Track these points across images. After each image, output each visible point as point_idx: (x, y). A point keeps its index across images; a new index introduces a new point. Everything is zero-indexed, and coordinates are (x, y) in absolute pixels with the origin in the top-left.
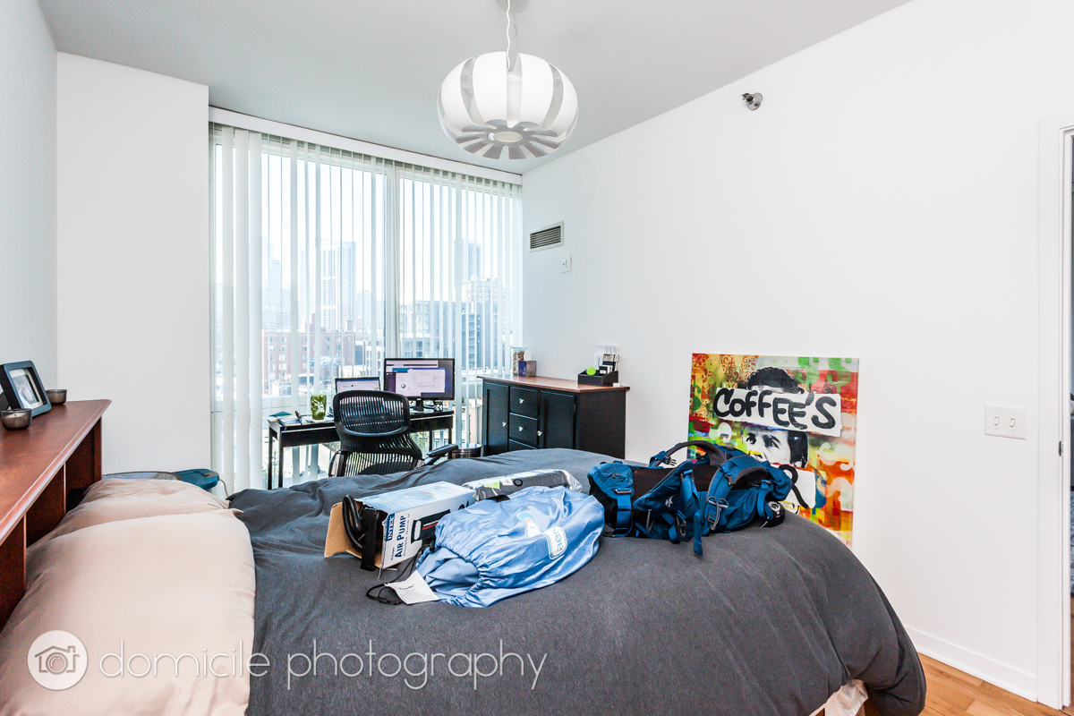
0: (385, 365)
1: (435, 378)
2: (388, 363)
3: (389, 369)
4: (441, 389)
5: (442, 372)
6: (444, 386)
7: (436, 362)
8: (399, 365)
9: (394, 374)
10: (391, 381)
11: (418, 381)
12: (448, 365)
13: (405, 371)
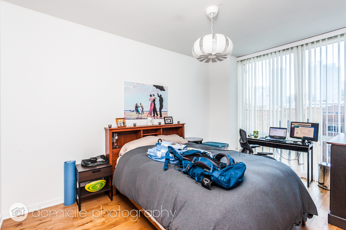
0: (291, 124)
1: (309, 131)
2: (292, 123)
3: (293, 126)
4: (312, 136)
5: (313, 129)
6: (313, 135)
7: (310, 125)
8: (296, 125)
9: (294, 128)
10: (293, 130)
11: (303, 132)
12: (315, 126)
13: (298, 127)
